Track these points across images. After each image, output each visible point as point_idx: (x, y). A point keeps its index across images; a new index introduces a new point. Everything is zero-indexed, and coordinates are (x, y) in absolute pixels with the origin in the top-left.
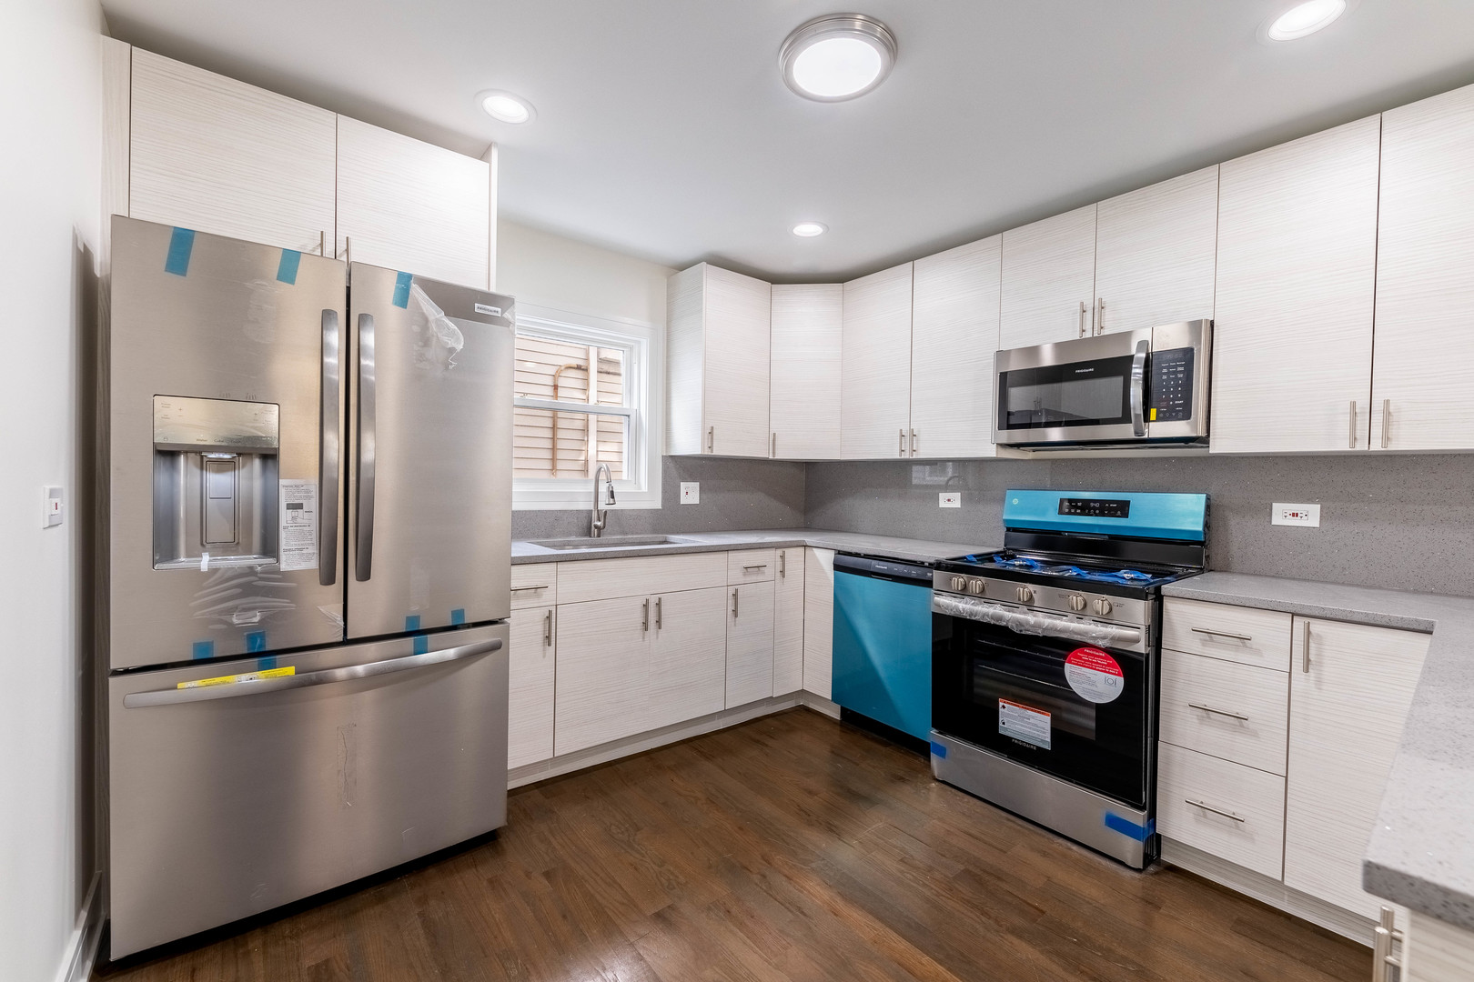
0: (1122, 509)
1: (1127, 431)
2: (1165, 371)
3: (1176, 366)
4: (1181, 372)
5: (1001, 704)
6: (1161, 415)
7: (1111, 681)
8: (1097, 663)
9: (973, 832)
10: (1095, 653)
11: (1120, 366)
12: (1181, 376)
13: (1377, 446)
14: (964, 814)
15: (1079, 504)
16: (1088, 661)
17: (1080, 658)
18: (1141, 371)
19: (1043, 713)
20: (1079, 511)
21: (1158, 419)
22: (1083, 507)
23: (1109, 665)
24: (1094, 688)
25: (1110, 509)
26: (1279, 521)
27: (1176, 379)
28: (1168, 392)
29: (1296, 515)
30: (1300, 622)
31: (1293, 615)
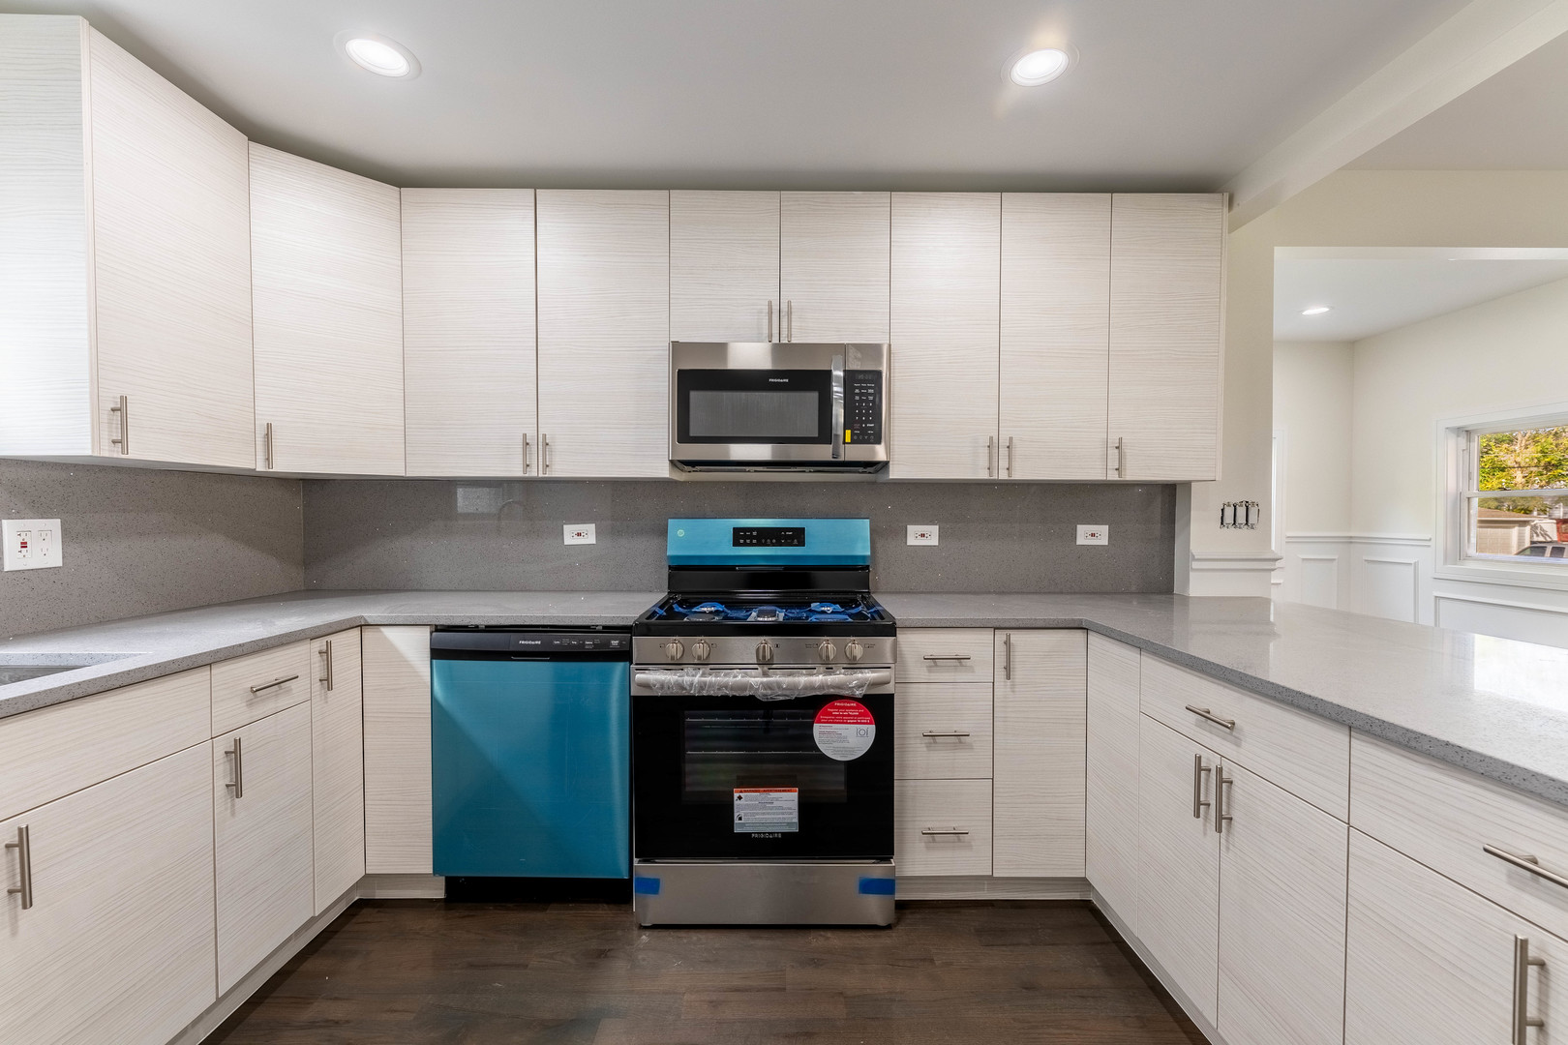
0: (797, 536)
1: (823, 452)
2: (857, 391)
3: (867, 388)
4: (871, 394)
5: (736, 795)
6: (855, 437)
7: (862, 732)
8: (849, 715)
9: (737, 982)
10: (846, 704)
11: (819, 381)
12: (871, 398)
13: (1003, 476)
14: (708, 962)
15: (755, 533)
16: (839, 715)
17: (830, 714)
18: (841, 390)
19: (789, 791)
20: (754, 541)
21: (853, 442)
22: (764, 537)
23: (861, 715)
24: (846, 745)
25: (787, 537)
26: (911, 541)
27: (867, 401)
28: (860, 415)
29: (923, 535)
30: (1001, 636)
31: (995, 628)
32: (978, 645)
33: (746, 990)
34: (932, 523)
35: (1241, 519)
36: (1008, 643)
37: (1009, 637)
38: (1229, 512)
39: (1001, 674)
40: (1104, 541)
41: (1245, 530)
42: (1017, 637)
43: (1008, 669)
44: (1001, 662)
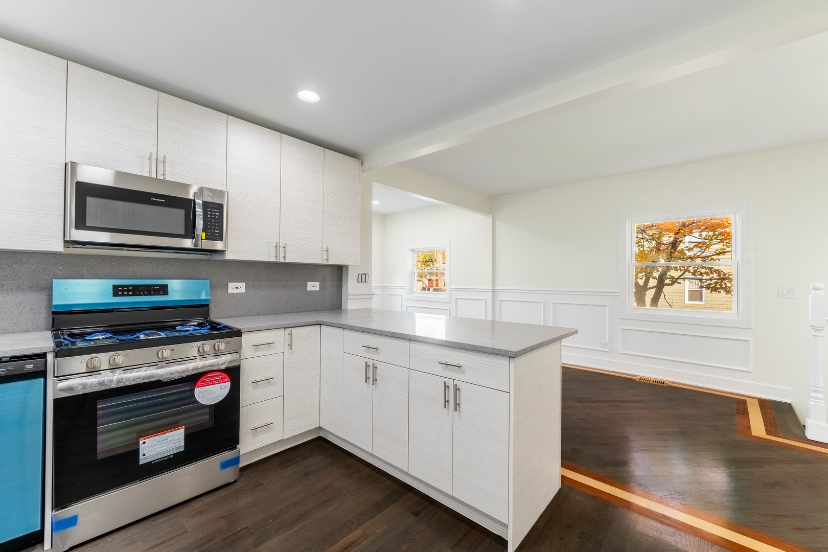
0: (164, 290)
1: (188, 243)
2: (209, 213)
3: (215, 212)
4: (217, 215)
5: (141, 442)
6: (208, 237)
7: (223, 387)
8: (216, 380)
10: (214, 375)
11: (187, 205)
12: (217, 217)
13: (282, 260)
15: (130, 288)
16: (211, 381)
17: (205, 381)
18: (201, 210)
19: (178, 429)
20: (130, 293)
21: (206, 239)
22: (136, 290)
23: (223, 378)
24: (214, 395)
25: (155, 291)
26: (231, 290)
27: (215, 219)
28: (211, 225)
29: (237, 288)
30: (287, 331)
31: (285, 328)
32: (277, 336)
33: (162, 543)
34: (241, 281)
35: (363, 280)
36: (290, 334)
37: (291, 331)
38: (360, 277)
39: (287, 348)
40: (317, 289)
41: (364, 284)
42: (294, 331)
43: (290, 345)
44: (287, 342)
